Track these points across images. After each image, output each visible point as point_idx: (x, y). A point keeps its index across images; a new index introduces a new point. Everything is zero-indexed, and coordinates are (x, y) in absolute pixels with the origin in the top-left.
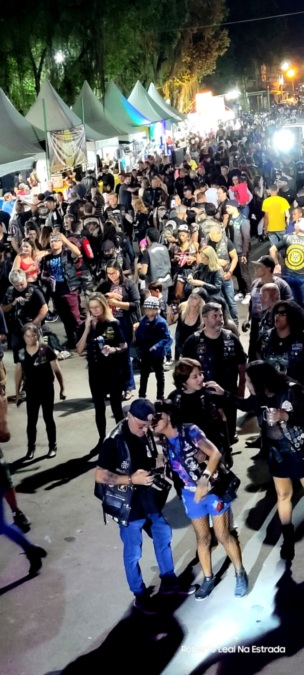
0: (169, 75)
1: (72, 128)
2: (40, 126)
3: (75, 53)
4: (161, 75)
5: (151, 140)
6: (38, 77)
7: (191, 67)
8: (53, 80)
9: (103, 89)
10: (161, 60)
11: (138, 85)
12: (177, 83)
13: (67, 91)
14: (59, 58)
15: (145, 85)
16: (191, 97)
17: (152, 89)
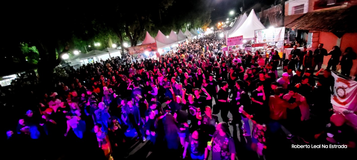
0: (203, 26)
1: (191, 35)
2: (186, 35)
3: (190, 24)
4: (202, 26)
5: (201, 36)
6: (185, 28)
7: (206, 25)
8: (187, 28)
9: (194, 29)
10: (202, 24)
11: (199, 28)
12: (204, 27)
13: (189, 30)
14: (188, 25)
15: (200, 28)
16: (206, 29)
17: (201, 28)
